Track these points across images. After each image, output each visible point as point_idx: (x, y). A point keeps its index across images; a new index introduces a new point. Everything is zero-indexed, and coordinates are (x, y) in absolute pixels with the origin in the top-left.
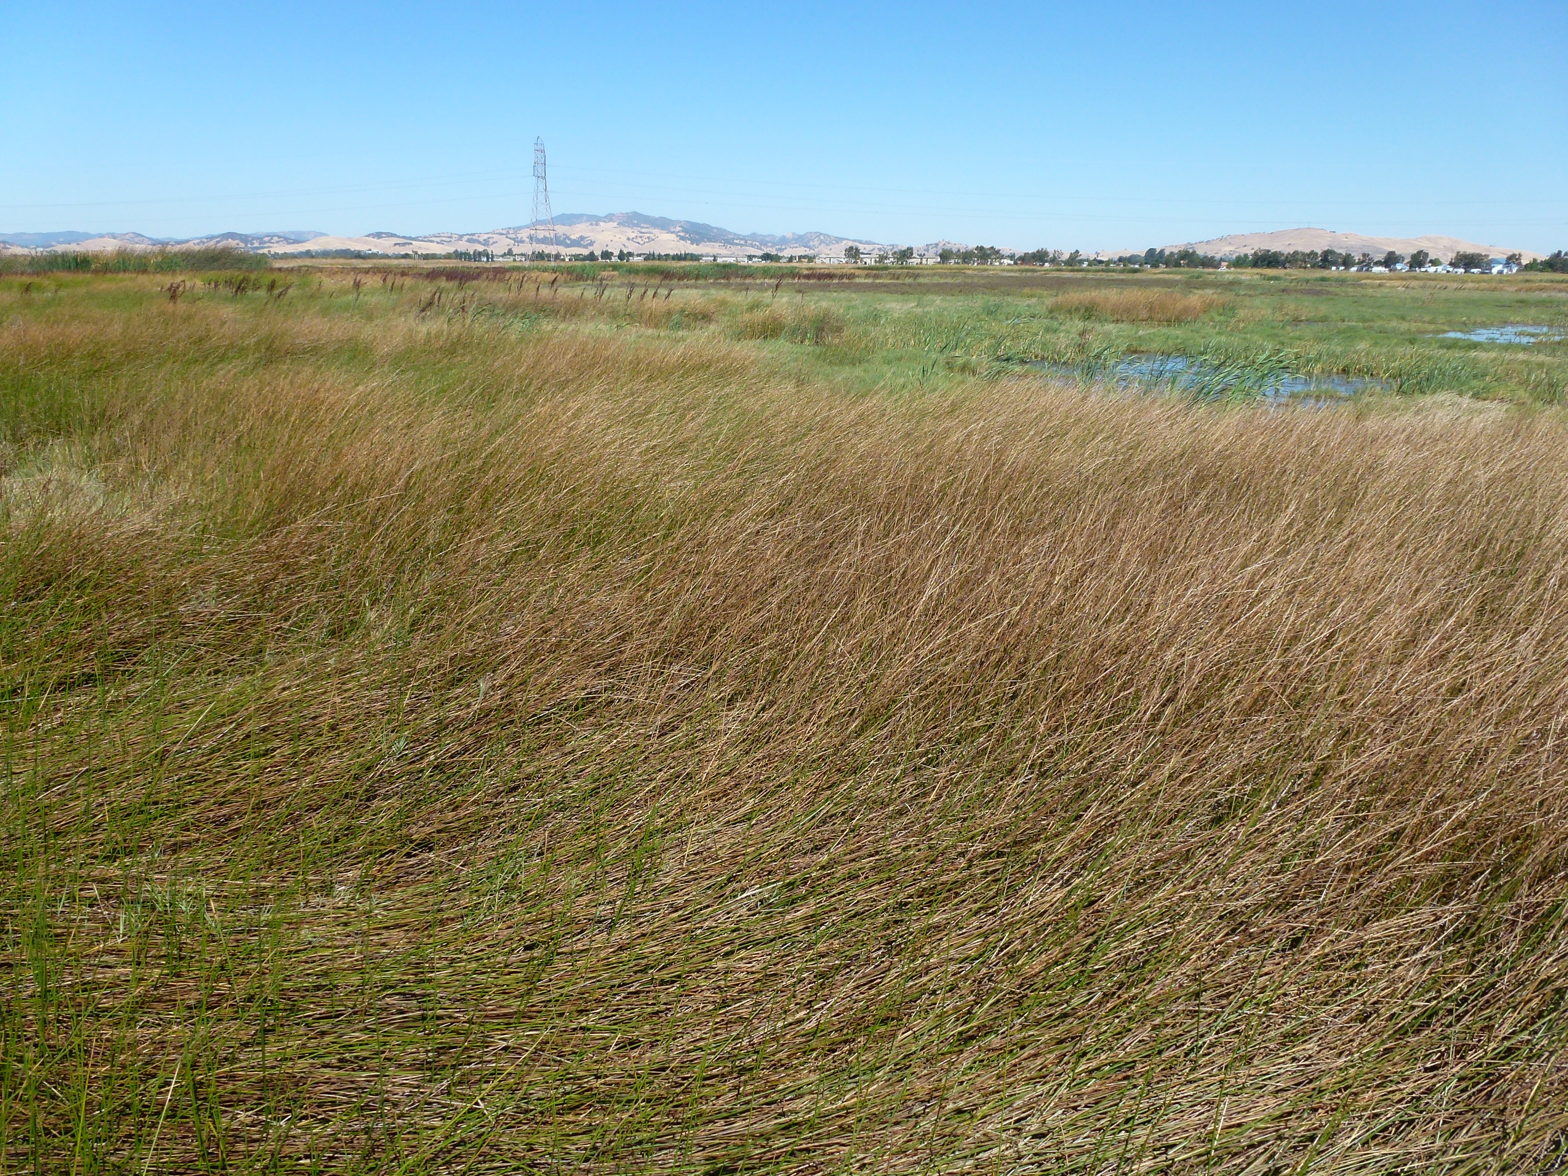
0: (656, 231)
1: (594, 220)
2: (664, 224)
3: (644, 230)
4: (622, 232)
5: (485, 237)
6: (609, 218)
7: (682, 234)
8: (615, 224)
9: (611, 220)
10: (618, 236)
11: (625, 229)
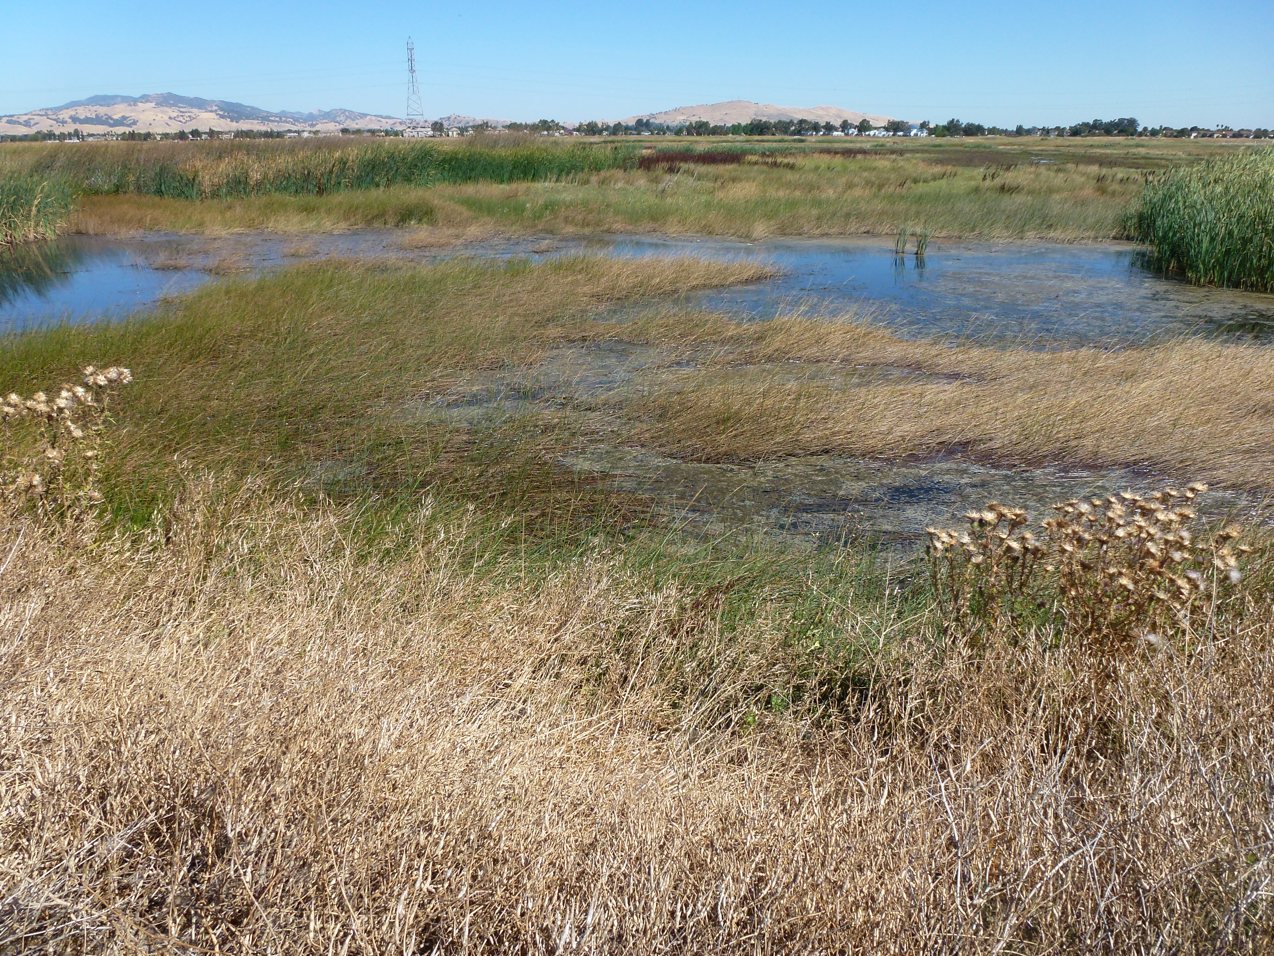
0: (195, 110)
1: (132, 101)
2: (200, 104)
3: (182, 110)
4: (163, 112)
5: (25, 118)
6: (145, 98)
7: (221, 113)
8: (153, 105)
9: (147, 101)
10: (160, 115)
11: (166, 109)
